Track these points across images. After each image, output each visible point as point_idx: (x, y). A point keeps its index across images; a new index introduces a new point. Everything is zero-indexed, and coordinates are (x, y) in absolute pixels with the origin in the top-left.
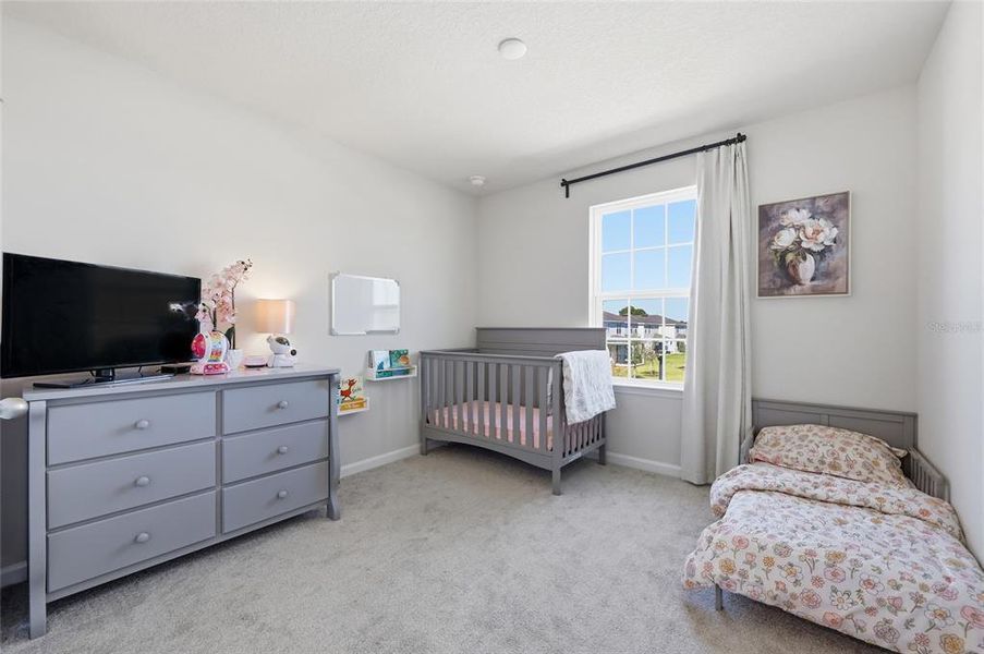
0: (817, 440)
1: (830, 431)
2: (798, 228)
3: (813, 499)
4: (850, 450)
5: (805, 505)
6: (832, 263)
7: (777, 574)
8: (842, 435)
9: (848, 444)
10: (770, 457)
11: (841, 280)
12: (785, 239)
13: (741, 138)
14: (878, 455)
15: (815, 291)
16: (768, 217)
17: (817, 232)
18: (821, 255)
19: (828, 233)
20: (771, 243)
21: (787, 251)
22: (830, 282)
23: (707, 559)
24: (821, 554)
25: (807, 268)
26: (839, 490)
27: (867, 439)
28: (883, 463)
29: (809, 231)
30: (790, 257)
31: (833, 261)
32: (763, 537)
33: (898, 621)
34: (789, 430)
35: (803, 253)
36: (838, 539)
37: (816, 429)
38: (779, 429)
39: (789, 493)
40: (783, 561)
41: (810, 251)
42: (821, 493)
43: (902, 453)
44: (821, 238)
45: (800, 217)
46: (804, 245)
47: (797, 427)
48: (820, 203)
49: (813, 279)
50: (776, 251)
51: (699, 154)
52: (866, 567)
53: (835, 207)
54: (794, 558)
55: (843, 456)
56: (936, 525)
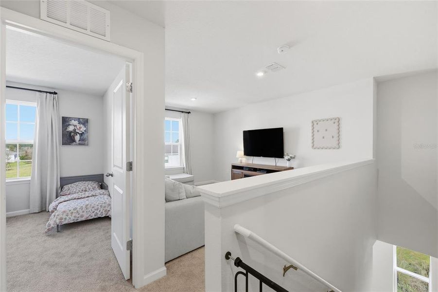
0: (81, 185)
1: (84, 182)
2: (75, 126)
3: (81, 198)
4: (89, 186)
5: (79, 200)
6: (85, 137)
7: (74, 215)
8: (87, 183)
9: (88, 184)
10: (67, 194)
11: (87, 142)
12: (71, 128)
13: (55, 93)
14: (95, 185)
15: (80, 144)
16: (65, 121)
17: (80, 128)
18: (81, 134)
19: (83, 129)
20: (66, 129)
21: (71, 132)
22: (83, 142)
23: (55, 220)
24: (84, 206)
25: (77, 138)
26: (87, 194)
27: (93, 182)
28: (96, 186)
29: (78, 127)
30: (72, 134)
31: (85, 136)
32: (70, 209)
33: (98, 211)
34: (72, 185)
35: (76, 133)
36: (87, 203)
37: (80, 182)
38: (70, 185)
39: (75, 199)
40: (75, 211)
41: (78, 133)
42: (83, 196)
43: (100, 184)
44: (81, 129)
45: (76, 123)
46: (77, 131)
47: (75, 183)
48: (81, 120)
49: (79, 141)
50: (68, 132)
51: (37, 93)
52: (93, 205)
53: (85, 122)
54: (78, 209)
55: (87, 187)
56: (105, 195)
